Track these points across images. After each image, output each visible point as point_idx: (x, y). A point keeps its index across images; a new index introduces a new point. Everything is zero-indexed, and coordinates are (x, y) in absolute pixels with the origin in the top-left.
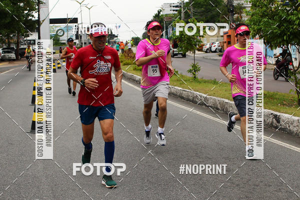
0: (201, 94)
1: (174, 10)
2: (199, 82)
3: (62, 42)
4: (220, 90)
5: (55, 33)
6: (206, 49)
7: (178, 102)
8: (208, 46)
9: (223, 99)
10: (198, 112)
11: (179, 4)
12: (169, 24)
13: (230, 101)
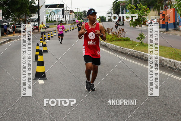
0: (146, 53)
2: (144, 46)
5: (49, 14)
7: (131, 59)
8: (150, 22)
12: (124, 7)
13: (165, 58)
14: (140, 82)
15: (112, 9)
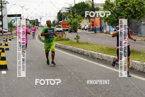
0: (81, 49)
1: (67, 10)
2: (80, 44)
3: (14, 26)
4: (90, 47)
5: (10, 22)
6: (82, 28)
7: (71, 53)
8: (83, 27)
9: (91, 51)
10: (80, 58)
11: (69, 8)
13: (94, 52)
15: (57, 18)
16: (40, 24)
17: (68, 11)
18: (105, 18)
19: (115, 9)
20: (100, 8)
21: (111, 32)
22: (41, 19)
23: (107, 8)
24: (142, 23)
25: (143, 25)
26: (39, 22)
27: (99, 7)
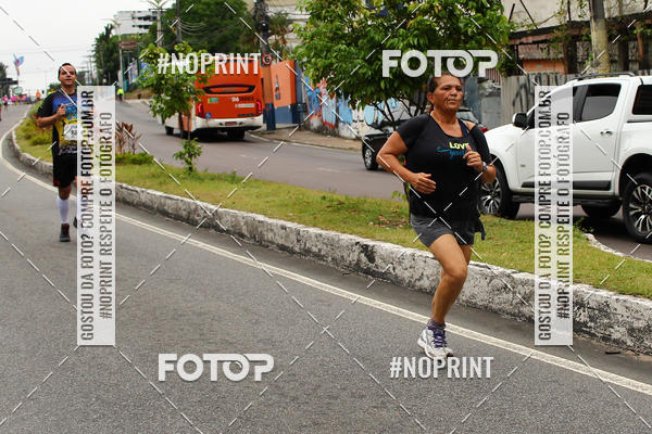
0: (205, 204)
1: (140, 27)
2: (200, 179)
4: (246, 195)
7: (157, 222)
9: (254, 215)
10: (201, 244)
11: (150, 14)
12: (131, 55)
13: (267, 219)
14: (189, 298)
15: (93, 59)
16: (15, 86)
17: (147, 31)
18: (316, 64)
19: (360, 23)
20: (293, 17)
21: (341, 125)
22: (17, 62)
23: (325, 18)
24: (484, 89)
25: (491, 95)
26: (8, 77)
27: (287, 14)
